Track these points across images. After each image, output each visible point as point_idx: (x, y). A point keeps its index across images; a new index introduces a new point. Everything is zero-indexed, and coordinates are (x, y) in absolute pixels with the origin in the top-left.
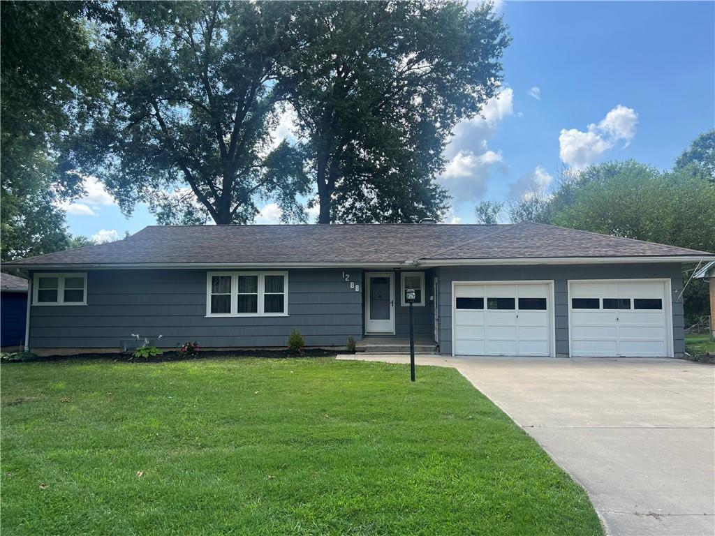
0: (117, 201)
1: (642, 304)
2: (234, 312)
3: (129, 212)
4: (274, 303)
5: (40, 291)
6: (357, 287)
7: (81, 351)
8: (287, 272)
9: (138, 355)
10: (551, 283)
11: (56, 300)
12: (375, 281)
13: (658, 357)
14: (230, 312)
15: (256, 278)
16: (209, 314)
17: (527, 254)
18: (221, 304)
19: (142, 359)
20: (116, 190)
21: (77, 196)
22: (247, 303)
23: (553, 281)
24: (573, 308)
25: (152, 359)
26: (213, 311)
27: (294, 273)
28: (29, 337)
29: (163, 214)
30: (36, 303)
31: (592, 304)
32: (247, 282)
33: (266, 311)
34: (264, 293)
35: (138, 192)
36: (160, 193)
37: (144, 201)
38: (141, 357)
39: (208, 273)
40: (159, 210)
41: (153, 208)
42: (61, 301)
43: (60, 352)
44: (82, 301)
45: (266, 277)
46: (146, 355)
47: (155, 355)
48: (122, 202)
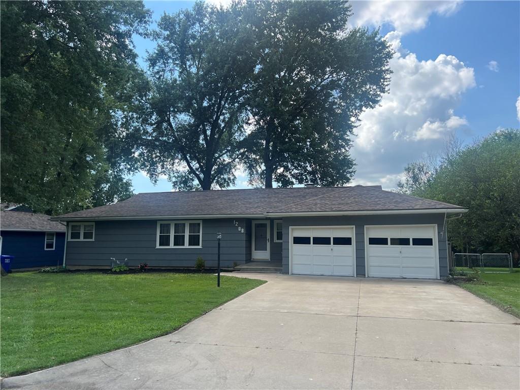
0: (149, 175)
1: (418, 242)
2: (172, 246)
3: (156, 182)
4: (194, 240)
5: (72, 233)
6: (243, 230)
7: (91, 268)
8: (201, 221)
9: (114, 270)
10: (353, 228)
11: (79, 238)
12: (258, 226)
13: (429, 279)
14: (169, 245)
15: (184, 225)
16: (158, 246)
17: (334, 209)
18: (165, 241)
19: (115, 273)
20: (148, 168)
21: (137, 171)
22: (179, 240)
23: (354, 226)
24: (370, 244)
25: (121, 273)
26: (160, 245)
27: (205, 221)
28: (66, 259)
29: (176, 182)
30: (70, 240)
31: (383, 241)
32: (179, 227)
33: (189, 245)
34: (188, 234)
35: (162, 169)
36: (174, 169)
37: (165, 174)
38: (115, 271)
39: (158, 222)
40: (174, 179)
41: (170, 178)
42: (82, 239)
43: (80, 268)
44: (92, 238)
45: (190, 224)
46: (118, 270)
47: (123, 270)
48: (152, 175)
